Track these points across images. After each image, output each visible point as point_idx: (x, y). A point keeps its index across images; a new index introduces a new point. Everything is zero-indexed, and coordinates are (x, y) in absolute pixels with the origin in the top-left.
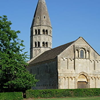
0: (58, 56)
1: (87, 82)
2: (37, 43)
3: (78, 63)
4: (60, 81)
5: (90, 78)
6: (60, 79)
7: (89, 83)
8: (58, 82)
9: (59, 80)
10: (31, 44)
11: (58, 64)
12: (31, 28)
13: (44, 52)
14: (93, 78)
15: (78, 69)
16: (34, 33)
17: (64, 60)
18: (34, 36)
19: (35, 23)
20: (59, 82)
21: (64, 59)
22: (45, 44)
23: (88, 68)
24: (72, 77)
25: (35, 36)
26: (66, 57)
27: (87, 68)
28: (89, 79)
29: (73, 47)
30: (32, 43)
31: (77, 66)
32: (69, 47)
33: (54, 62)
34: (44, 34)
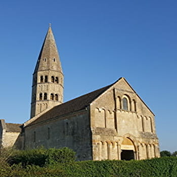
0: (91, 104)
1: (134, 151)
2: (43, 94)
3: (121, 119)
4: (95, 149)
5: (139, 144)
6: (95, 144)
7: (137, 153)
8: (92, 149)
9: (94, 146)
10: (33, 95)
11: (91, 117)
12: (33, 75)
13: (53, 107)
14: (143, 144)
15: (121, 128)
16: (39, 81)
17: (100, 112)
18: (38, 85)
19: (40, 66)
20: (93, 151)
21: (100, 109)
22: (55, 97)
23: (136, 127)
24: (114, 141)
25: (40, 85)
26: (103, 108)
27: (133, 127)
28: (138, 146)
29: (112, 91)
30: (35, 95)
31: (119, 124)
32: (106, 92)
33: (81, 116)
34: (53, 82)
